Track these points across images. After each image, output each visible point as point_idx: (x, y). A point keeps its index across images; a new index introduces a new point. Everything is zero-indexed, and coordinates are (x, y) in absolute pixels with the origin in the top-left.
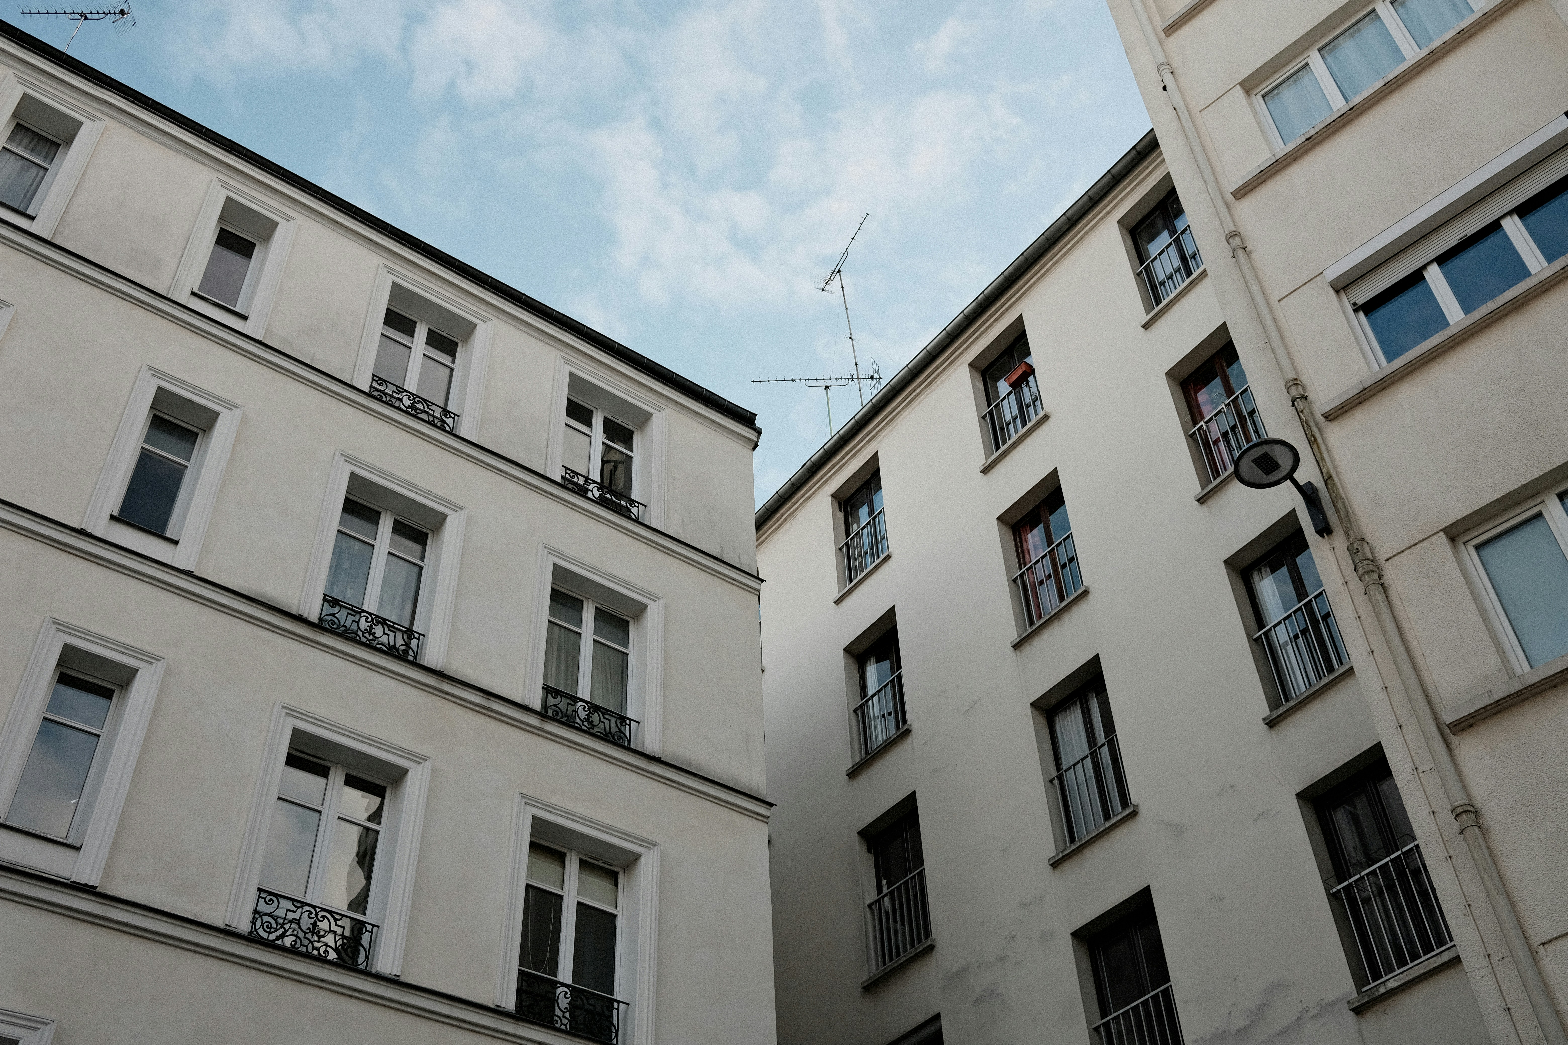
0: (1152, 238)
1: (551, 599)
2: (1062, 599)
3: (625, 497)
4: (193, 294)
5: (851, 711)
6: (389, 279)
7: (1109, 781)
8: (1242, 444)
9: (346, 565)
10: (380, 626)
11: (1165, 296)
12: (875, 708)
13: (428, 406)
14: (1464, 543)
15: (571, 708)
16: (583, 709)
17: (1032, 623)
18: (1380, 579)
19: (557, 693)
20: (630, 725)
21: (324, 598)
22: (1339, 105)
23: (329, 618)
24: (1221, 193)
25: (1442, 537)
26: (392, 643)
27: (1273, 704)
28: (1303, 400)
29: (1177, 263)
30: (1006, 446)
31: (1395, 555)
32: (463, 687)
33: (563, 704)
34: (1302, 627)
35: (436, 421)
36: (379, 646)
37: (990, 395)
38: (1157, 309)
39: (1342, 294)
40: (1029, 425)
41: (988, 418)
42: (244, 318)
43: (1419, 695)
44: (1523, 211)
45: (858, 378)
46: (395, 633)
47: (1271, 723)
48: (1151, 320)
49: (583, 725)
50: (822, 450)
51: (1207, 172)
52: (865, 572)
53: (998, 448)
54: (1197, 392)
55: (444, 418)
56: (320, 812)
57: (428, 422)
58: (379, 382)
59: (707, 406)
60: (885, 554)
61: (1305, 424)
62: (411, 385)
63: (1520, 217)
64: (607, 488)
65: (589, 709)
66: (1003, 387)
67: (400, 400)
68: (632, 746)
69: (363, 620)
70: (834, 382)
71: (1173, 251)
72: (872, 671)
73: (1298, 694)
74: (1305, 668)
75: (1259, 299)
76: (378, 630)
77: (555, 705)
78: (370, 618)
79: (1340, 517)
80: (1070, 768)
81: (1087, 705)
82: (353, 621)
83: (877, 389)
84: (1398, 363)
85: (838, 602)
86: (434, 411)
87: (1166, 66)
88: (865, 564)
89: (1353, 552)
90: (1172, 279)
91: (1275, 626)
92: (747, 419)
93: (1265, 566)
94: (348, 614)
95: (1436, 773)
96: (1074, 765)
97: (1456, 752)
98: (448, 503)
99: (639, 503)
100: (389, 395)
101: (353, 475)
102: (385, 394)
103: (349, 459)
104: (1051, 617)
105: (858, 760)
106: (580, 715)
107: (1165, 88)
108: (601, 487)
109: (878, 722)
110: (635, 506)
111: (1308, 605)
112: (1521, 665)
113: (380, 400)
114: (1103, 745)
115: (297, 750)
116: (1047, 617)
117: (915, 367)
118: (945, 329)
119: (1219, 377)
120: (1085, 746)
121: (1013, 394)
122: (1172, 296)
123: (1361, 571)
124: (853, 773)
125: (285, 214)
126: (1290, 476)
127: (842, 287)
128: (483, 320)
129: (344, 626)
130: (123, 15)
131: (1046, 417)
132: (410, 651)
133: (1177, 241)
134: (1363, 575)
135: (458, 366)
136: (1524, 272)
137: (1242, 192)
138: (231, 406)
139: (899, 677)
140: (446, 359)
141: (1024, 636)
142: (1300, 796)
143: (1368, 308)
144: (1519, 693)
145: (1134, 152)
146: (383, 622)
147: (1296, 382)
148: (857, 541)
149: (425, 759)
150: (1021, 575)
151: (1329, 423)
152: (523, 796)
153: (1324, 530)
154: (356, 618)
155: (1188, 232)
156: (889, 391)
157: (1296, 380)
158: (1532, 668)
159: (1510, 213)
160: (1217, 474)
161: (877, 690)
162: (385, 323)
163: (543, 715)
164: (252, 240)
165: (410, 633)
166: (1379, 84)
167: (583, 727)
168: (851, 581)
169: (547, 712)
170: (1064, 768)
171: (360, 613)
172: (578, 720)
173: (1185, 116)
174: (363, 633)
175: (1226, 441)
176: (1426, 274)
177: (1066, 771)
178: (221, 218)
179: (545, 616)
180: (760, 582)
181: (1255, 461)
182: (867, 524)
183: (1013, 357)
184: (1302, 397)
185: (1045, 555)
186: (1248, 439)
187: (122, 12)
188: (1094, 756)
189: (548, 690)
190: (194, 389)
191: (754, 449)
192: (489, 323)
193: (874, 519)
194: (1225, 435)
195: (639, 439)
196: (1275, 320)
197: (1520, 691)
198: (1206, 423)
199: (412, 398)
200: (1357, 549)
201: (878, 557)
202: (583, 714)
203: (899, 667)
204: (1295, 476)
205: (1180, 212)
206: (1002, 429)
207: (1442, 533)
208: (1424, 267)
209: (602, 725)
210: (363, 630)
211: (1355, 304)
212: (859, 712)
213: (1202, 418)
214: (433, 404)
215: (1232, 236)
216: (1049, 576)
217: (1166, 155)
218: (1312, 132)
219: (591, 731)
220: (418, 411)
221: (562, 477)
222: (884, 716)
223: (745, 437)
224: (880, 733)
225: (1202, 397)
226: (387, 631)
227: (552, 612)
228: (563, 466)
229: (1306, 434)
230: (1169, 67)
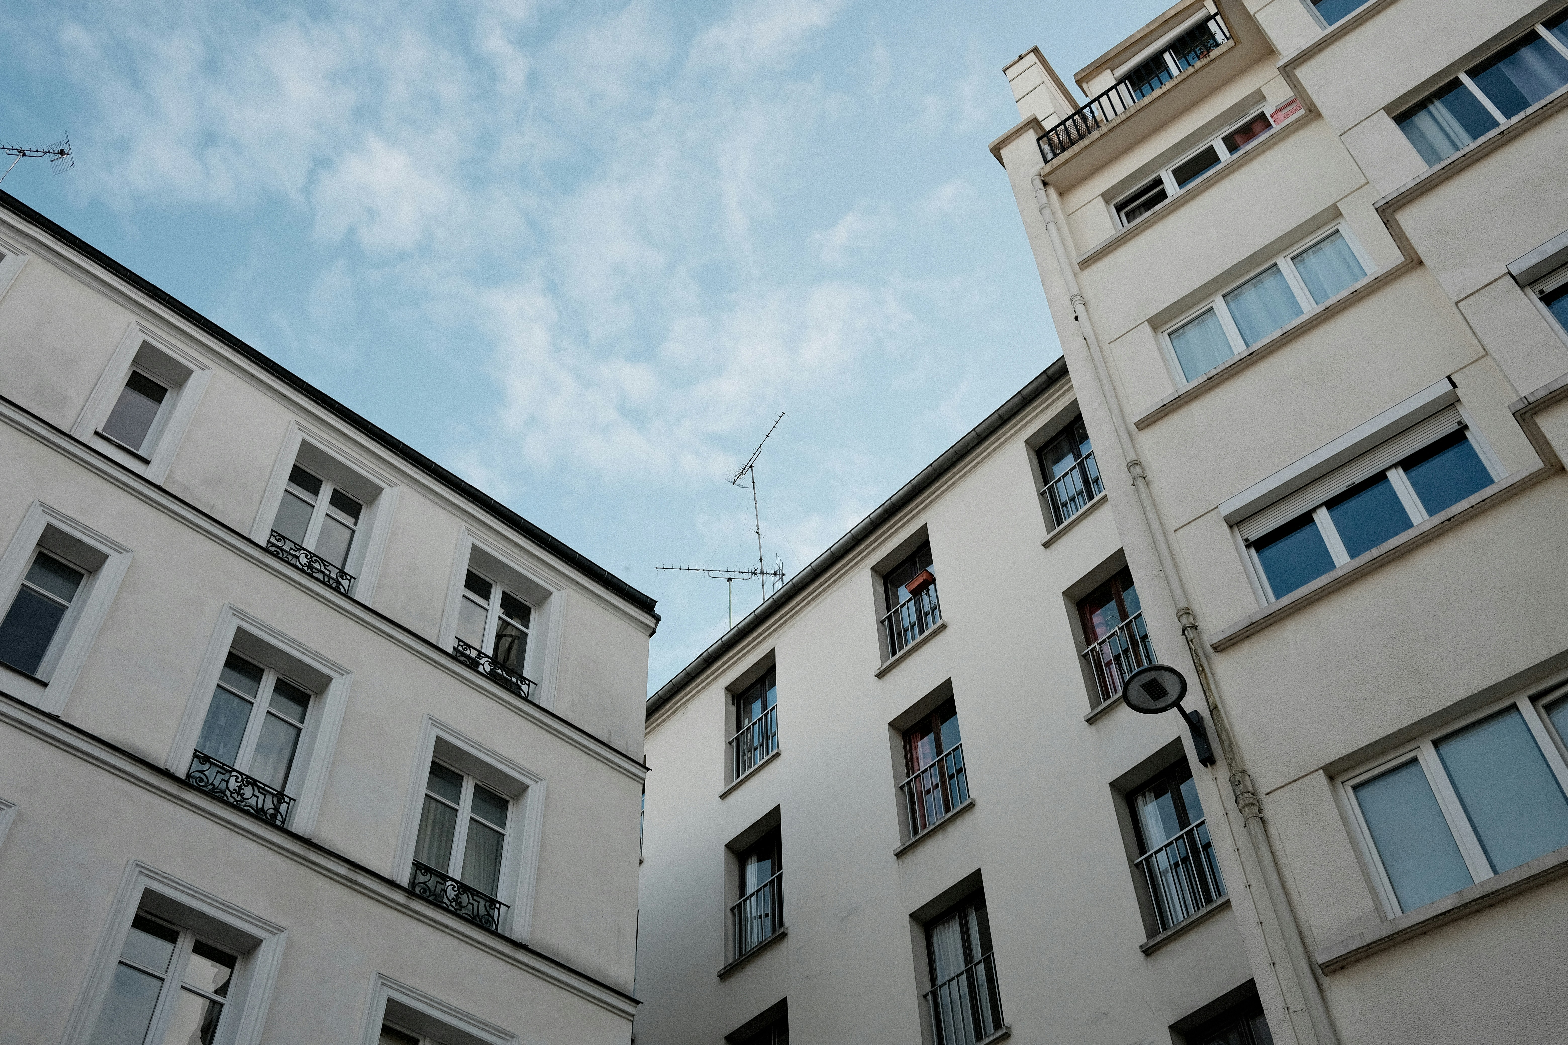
0: (1058, 461)
1: (430, 772)
2: (947, 810)
3: (517, 673)
4: (97, 433)
5: (728, 911)
6: (299, 437)
7: (984, 1000)
8: (1133, 668)
9: (222, 722)
10: (250, 787)
11: (1067, 517)
12: (753, 908)
13: (325, 565)
14: (1342, 783)
15: (440, 887)
16: (453, 889)
17: (916, 832)
18: (1260, 813)
19: (427, 870)
20: (499, 909)
21: (194, 754)
22: (1239, 349)
23: (198, 775)
24: (1124, 422)
25: (1321, 775)
26: (260, 806)
27: (1151, 932)
28: (1193, 630)
29: (1080, 485)
30: (902, 652)
31: (1275, 790)
32: (328, 857)
33: (431, 881)
34: (1184, 855)
35: (331, 582)
36: (246, 808)
37: (890, 600)
38: (1058, 529)
39: (1236, 528)
40: (926, 633)
41: (886, 623)
42: (146, 462)
43: (1292, 932)
44: (1408, 464)
45: (762, 573)
46: (265, 795)
47: (1148, 952)
48: (1052, 539)
49: (451, 905)
50: (720, 641)
51: (1112, 401)
52: (753, 768)
53: (894, 653)
54: (1092, 613)
55: (340, 580)
56: (162, 980)
57: (323, 583)
58: (277, 538)
59: (608, 589)
60: (775, 752)
61: (1194, 653)
62: (310, 544)
63: (1405, 470)
64: (500, 664)
65: (458, 889)
66: (904, 594)
67: (297, 558)
68: (499, 931)
69: (233, 779)
70: (737, 575)
71: (1076, 473)
72: (753, 871)
73: (1175, 923)
74: (1184, 897)
75: (1155, 526)
76: (248, 791)
77: (424, 883)
78: (240, 778)
79: (1224, 750)
80: (945, 984)
81: (966, 918)
82: (223, 780)
83: (780, 585)
84: (1286, 600)
85: (723, 796)
86: (330, 571)
87: (1079, 298)
88: (754, 760)
89: (1235, 783)
90: (1074, 502)
91: (1156, 852)
92: (646, 605)
93: (1150, 791)
94: (218, 772)
95: (1307, 1014)
96: (949, 981)
97: (1328, 994)
98: (334, 666)
99: (530, 681)
100: (286, 552)
101: (239, 630)
102: (282, 550)
103: (237, 613)
104: (935, 828)
105: (730, 961)
106: (448, 895)
107: (1076, 318)
108: (494, 661)
109: (755, 922)
110: (526, 683)
111: (1190, 833)
112: (1392, 909)
113: (276, 556)
114: (980, 962)
115: (146, 912)
116: (932, 827)
117: (818, 566)
118: (850, 531)
119: (1114, 601)
120: (962, 963)
121: (913, 601)
122: (1073, 517)
123: (1242, 803)
124: (725, 975)
125: (201, 363)
126: (1177, 704)
127: (753, 482)
128: (389, 485)
129: (212, 784)
130: (62, 155)
131: (944, 627)
132: (279, 815)
133: (1081, 465)
134: (1244, 808)
135: (360, 529)
136: (1408, 524)
137: (1146, 423)
138: (120, 549)
139: (779, 878)
140: (349, 521)
141: (907, 844)
142: (1174, 1028)
143: (1260, 545)
144: (1389, 938)
145: (1044, 376)
146: (254, 783)
147: (1187, 612)
148: (747, 737)
149: (281, 930)
150: (909, 783)
151: (1217, 654)
152: (380, 975)
153: (1208, 760)
154: (226, 777)
155: (1092, 457)
156: (791, 589)
157: (1188, 609)
158: (1403, 912)
159: (1395, 466)
160: (1107, 696)
161: (756, 889)
162: (289, 480)
163: (410, 892)
164: (165, 386)
165: (280, 796)
166: (1279, 333)
167: (451, 908)
168: (738, 776)
169: (414, 888)
170: (939, 983)
171: (231, 772)
172: (446, 900)
173: (1094, 348)
174: (232, 793)
175: (1118, 663)
176: (1315, 516)
177: (940, 987)
178: (135, 361)
179: (423, 790)
180: (646, 771)
181: (1143, 686)
182: (759, 720)
183: (914, 564)
184: (1192, 627)
185: (934, 765)
186: (1139, 663)
187: (62, 153)
188: (970, 973)
189: (418, 866)
190: (86, 529)
191: (651, 636)
192: (396, 489)
193: (766, 715)
194: (1117, 658)
195: (537, 614)
196: (1169, 547)
197: (1392, 935)
198: (1100, 644)
199: (309, 557)
200: (1239, 781)
201: (768, 754)
202: (451, 894)
203: (780, 867)
204: (1182, 703)
205: (1085, 437)
206: (899, 634)
207: (1321, 771)
208: (1314, 510)
209: (470, 906)
210: (232, 790)
211: (1247, 540)
212: (736, 911)
213: (1096, 639)
214: (330, 564)
215: (1133, 464)
216: (937, 786)
217: (1073, 382)
218: (1214, 372)
219: (458, 912)
220: (314, 570)
221: (454, 649)
222: (761, 917)
223: (642, 623)
224: (755, 935)
225: (1097, 619)
226: (256, 793)
227: (430, 785)
228: (456, 637)
229: (1194, 663)
230: (1082, 299)
